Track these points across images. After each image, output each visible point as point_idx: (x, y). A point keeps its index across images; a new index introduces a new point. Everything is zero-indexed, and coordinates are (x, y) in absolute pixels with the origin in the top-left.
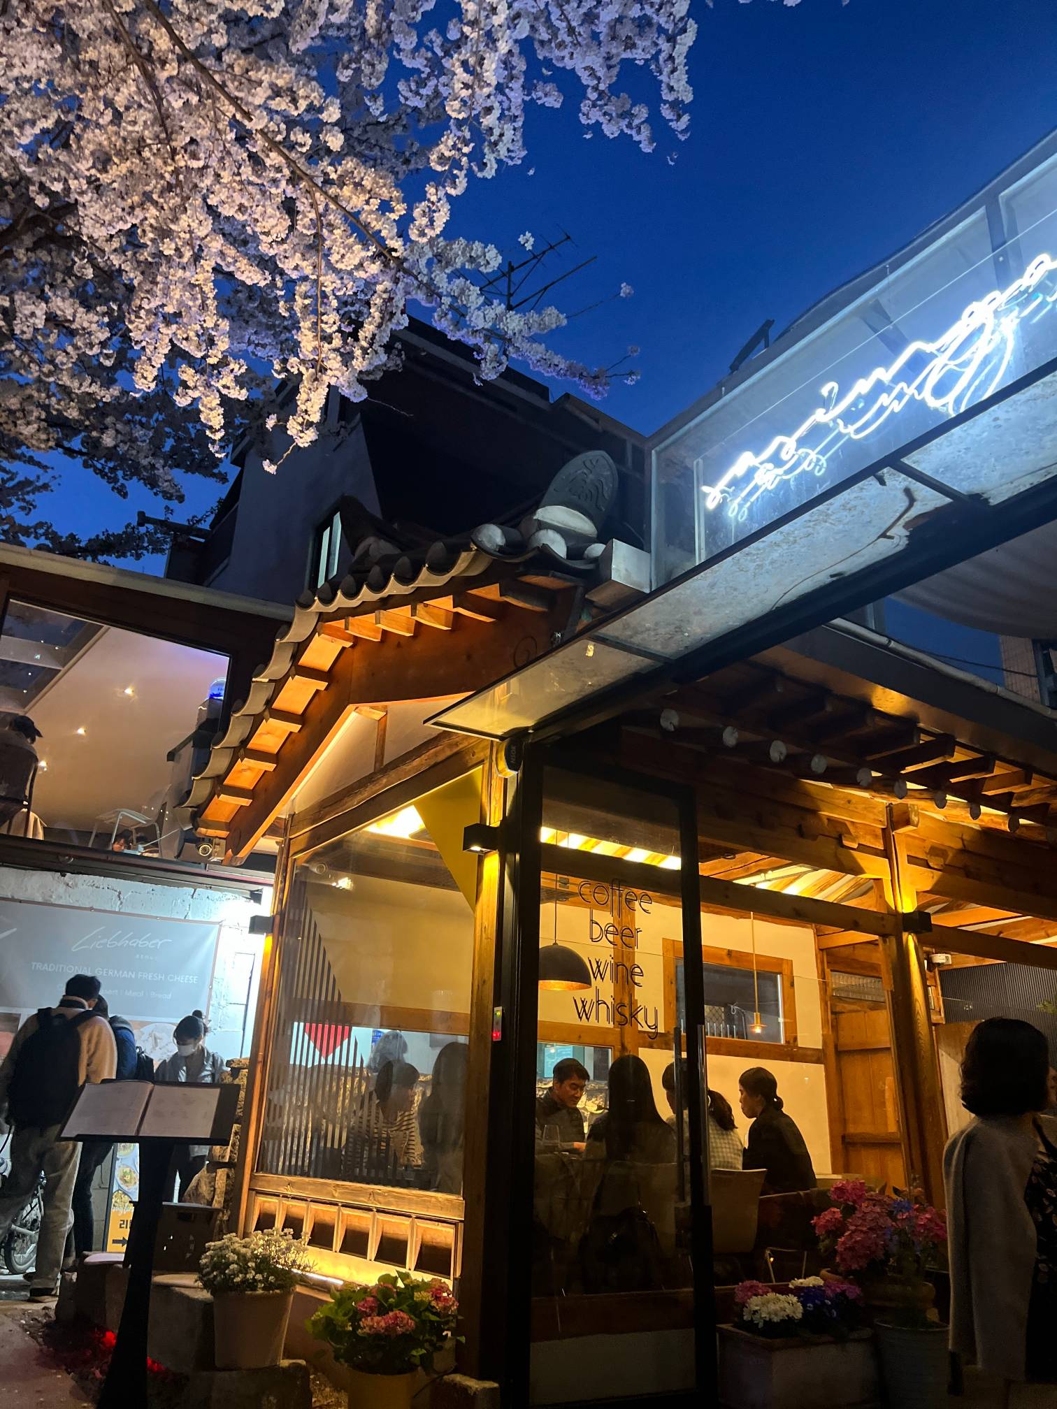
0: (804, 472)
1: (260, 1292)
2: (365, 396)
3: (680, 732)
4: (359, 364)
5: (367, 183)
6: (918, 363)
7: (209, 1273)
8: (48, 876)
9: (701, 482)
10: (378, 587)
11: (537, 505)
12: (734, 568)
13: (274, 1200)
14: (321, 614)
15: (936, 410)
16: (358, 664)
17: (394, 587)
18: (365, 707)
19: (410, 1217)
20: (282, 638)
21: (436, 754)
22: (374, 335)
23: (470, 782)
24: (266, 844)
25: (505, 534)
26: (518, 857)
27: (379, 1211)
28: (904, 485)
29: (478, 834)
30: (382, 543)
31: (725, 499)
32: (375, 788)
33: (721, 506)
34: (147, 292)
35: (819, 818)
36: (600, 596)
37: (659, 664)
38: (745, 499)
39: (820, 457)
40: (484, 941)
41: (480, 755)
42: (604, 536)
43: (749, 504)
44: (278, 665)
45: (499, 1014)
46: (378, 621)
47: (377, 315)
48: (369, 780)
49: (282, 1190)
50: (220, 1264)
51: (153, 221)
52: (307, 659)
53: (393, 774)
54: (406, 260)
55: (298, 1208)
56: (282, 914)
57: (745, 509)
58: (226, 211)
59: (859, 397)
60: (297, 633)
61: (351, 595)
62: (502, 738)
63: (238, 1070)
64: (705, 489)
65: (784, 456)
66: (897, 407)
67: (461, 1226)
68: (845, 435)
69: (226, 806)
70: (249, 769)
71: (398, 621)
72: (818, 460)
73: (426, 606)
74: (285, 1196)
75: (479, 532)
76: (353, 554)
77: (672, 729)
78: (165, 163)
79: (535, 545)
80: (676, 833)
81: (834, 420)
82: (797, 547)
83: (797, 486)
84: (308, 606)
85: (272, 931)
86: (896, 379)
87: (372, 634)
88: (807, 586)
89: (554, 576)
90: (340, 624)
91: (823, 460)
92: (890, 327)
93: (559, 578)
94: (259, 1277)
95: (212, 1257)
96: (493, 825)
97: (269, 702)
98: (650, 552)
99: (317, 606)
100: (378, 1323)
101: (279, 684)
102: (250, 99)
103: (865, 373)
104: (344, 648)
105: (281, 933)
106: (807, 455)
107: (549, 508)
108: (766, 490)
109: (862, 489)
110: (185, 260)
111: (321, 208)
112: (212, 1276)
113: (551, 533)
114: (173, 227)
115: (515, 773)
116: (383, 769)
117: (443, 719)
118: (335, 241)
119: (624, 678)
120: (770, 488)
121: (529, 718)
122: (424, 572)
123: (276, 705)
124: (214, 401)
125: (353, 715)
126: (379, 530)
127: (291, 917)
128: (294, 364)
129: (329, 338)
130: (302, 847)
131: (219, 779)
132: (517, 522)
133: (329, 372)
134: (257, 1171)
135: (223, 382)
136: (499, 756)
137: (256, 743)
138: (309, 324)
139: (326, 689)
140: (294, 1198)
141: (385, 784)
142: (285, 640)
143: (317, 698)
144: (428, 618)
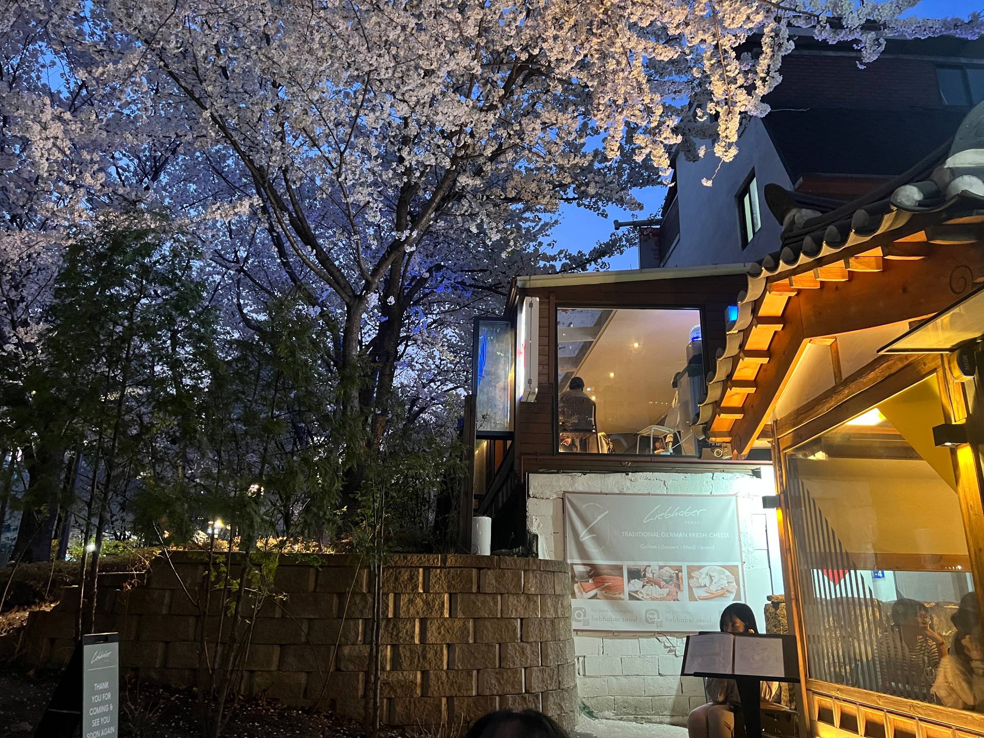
2: (769, 110)
4: (762, 90)
8: (618, 476)
10: (813, 252)
11: (946, 155)
13: (828, 700)
14: (767, 278)
16: (804, 308)
17: (826, 250)
18: (817, 340)
19: (951, 728)
20: (742, 300)
21: (889, 367)
22: (769, 66)
23: (927, 387)
24: (764, 443)
25: (921, 189)
27: (920, 720)
30: (804, 211)
32: (838, 398)
40: (973, 517)
41: (932, 365)
44: (742, 319)
46: (816, 276)
47: (769, 51)
48: (833, 391)
49: (833, 693)
51: (596, 47)
52: (762, 312)
53: (853, 386)
55: (851, 709)
56: (784, 492)
58: (645, 24)
60: (752, 294)
61: (791, 261)
62: (951, 350)
63: (779, 603)
69: (725, 421)
70: (737, 394)
71: (834, 273)
73: (859, 257)
74: (837, 698)
75: (897, 195)
76: (782, 225)
79: (954, 193)
84: (759, 274)
85: (780, 506)
87: (812, 284)
89: (977, 214)
90: (786, 281)
96: (958, 423)
97: (742, 346)
99: (765, 273)
101: (746, 333)
104: (790, 298)
105: (787, 507)
107: (958, 154)
110: (623, 66)
113: (967, 178)
114: (612, 50)
115: (970, 378)
116: (842, 383)
117: (895, 346)
118: (726, 10)
121: (976, 331)
122: (852, 234)
123: (747, 347)
124: (661, 150)
125: (809, 344)
126: (799, 202)
127: (793, 494)
128: (711, 108)
129: (734, 80)
130: (789, 444)
131: (717, 404)
132: (929, 175)
133: (738, 104)
134: (810, 677)
135: (663, 136)
136: (952, 365)
137: (737, 376)
138: (717, 77)
139: (783, 329)
140: (845, 701)
141: (846, 394)
142: (745, 301)
143: (777, 337)
144: (861, 267)
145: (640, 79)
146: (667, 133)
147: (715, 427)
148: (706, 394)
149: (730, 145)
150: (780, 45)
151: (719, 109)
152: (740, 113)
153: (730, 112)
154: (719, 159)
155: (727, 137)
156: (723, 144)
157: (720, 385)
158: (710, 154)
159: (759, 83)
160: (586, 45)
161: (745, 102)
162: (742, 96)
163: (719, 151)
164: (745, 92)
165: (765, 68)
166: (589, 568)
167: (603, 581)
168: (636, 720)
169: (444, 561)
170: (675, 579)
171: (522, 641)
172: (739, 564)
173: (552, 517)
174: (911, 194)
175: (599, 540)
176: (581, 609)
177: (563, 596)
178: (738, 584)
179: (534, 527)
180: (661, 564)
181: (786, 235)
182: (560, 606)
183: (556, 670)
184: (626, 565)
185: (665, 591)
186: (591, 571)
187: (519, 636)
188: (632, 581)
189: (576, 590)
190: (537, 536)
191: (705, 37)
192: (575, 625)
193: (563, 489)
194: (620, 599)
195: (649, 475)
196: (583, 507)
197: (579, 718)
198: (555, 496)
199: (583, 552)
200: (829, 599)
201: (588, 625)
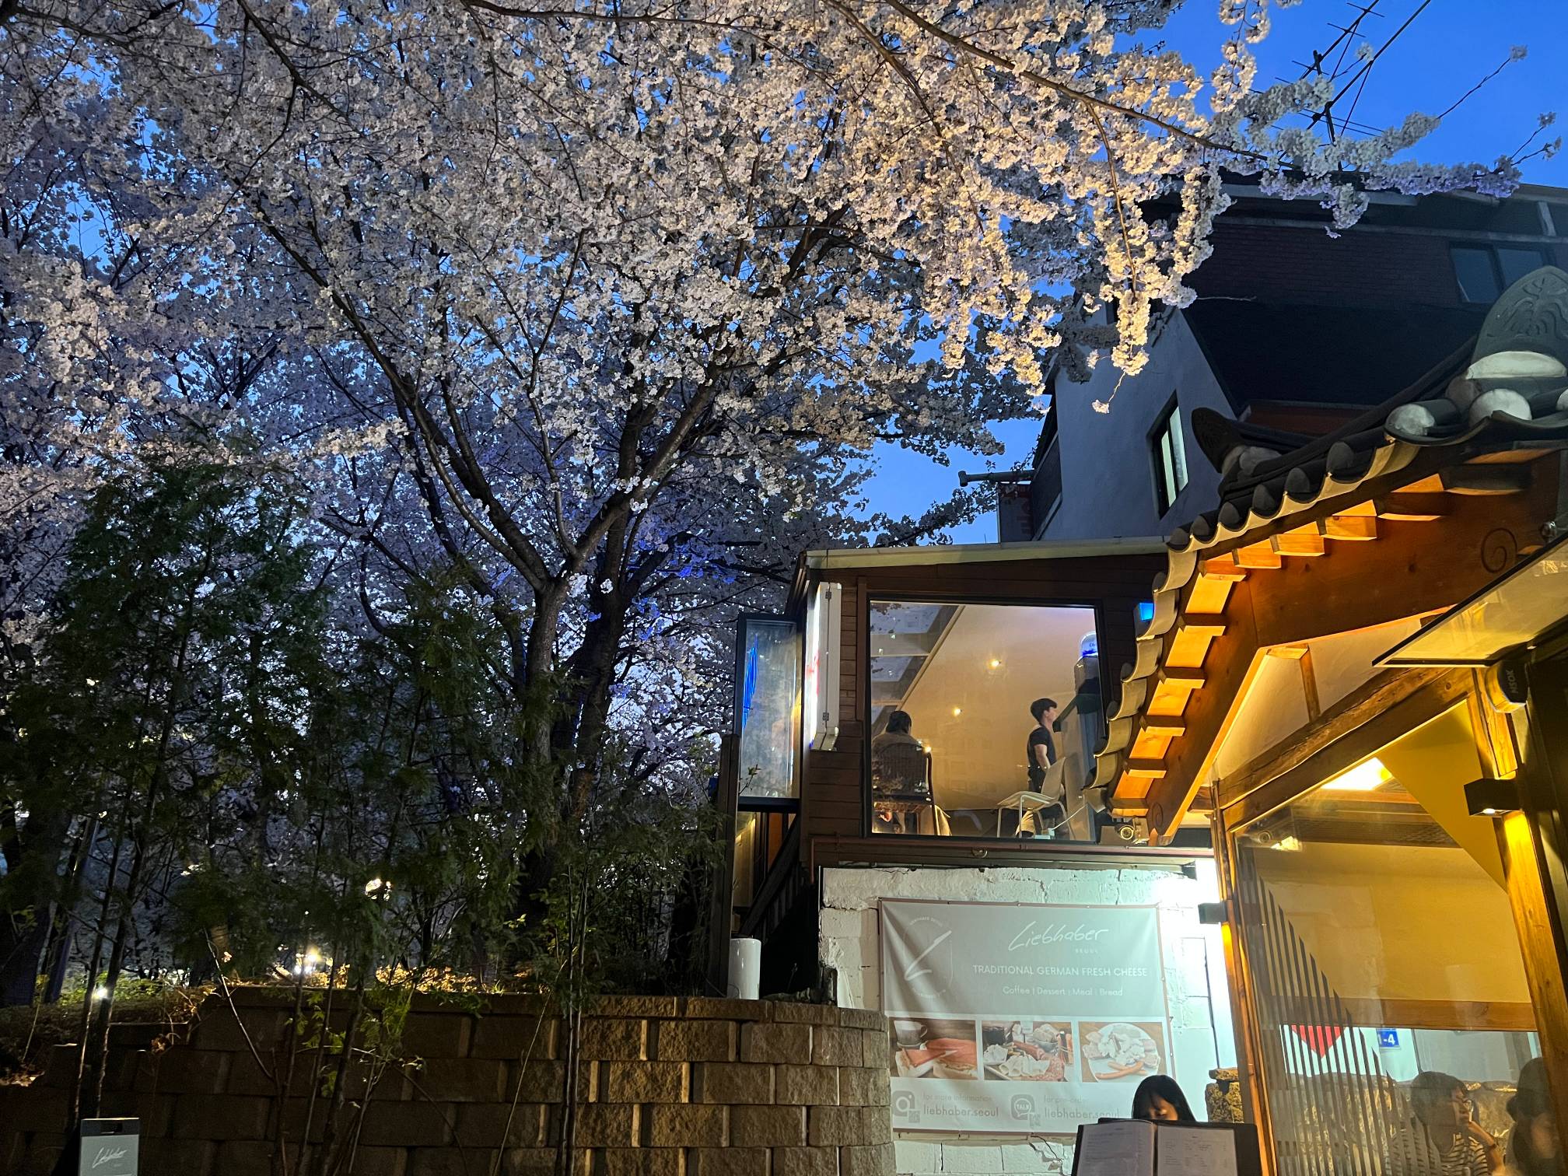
2: (1195, 297)
4: (1183, 267)
8: (968, 873)
10: (1268, 510)
11: (1467, 361)
14: (1199, 552)
16: (1257, 600)
17: (1289, 507)
18: (1278, 649)
20: (1160, 587)
21: (1392, 692)
22: (1193, 230)
23: (1453, 723)
24: (1197, 818)
25: (1429, 410)
26: (1556, 814)
29: (1487, 792)
30: (1254, 450)
32: (1316, 742)
40: (1534, 930)
41: (1460, 687)
44: (1163, 617)
46: (1275, 548)
47: (1192, 208)
48: (1307, 732)
51: (929, 200)
52: (1193, 605)
53: (1337, 723)
54: (1213, 135)
56: (1233, 898)
58: (1005, 165)
60: (1175, 580)
61: (1233, 526)
62: (1487, 662)
69: (1137, 782)
70: (1155, 737)
71: (1303, 542)
73: (1337, 518)
75: (1395, 418)
76: (1220, 471)
78: (934, 143)
79: (1482, 415)
84: (1185, 546)
85: (1227, 919)
87: (1269, 562)
89: (1520, 447)
90: (1228, 557)
93: (1529, 447)
96: (1504, 778)
97: (1161, 661)
99: (1195, 544)
101: (1167, 638)
102: (1008, 47)
104: (1235, 584)
105: (1238, 921)
107: (1485, 360)
110: (971, 228)
111: (1103, 121)
113: (1501, 394)
114: (954, 203)
115: (1519, 706)
116: (1320, 718)
117: (1401, 654)
121: (1525, 632)
122: (1328, 480)
123: (1170, 662)
124: (1028, 357)
125: (1267, 658)
126: (1245, 436)
127: (1247, 901)
128: (1106, 292)
129: (1140, 251)
130: (1239, 818)
131: (1123, 753)
132: (1444, 390)
133: (1148, 287)
135: (1032, 336)
136: (1490, 686)
137: (1155, 708)
138: (1115, 245)
139: (1225, 633)
141: (1327, 736)
142: (1164, 589)
143: (1215, 646)
144: (1343, 532)
145: (996, 248)
146: (1038, 331)
147: (1121, 791)
148: (1107, 738)
149: (1135, 350)
150: (1209, 200)
151: (1117, 294)
152: (1151, 301)
153: (1135, 299)
154: (1119, 371)
155: (1130, 337)
156: (1126, 347)
157: (1128, 723)
158: (1106, 363)
159: (1177, 256)
160: (914, 197)
161: (1159, 286)
162: (1152, 275)
163: (1118, 358)
164: (1157, 269)
165: (1187, 233)
166: (919, 1026)
167: (943, 1048)
169: (683, 1008)
170: (1059, 1045)
171: (808, 1144)
172: (1163, 1020)
173: (860, 940)
174: (1416, 418)
175: (935, 979)
176: (906, 1094)
177: (877, 1069)
178: (1162, 1054)
179: (832, 954)
180: (1038, 1019)
181: (1227, 487)
182: (871, 1086)
184: (981, 1020)
185: (1043, 1065)
186: (922, 1030)
187: (804, 1136)
188: (990, 1048)
189: (899, 1063)
190: (835, 972)
191: (1096, 186)
192: (896, 1122)
193: (879, 894)
194: (971, 1077)
195: (1017, 871)
196: (910, 924)
198: (865, 905)
199: (910, 1000)
200: (1309, 1075)
201: (918, 1121)
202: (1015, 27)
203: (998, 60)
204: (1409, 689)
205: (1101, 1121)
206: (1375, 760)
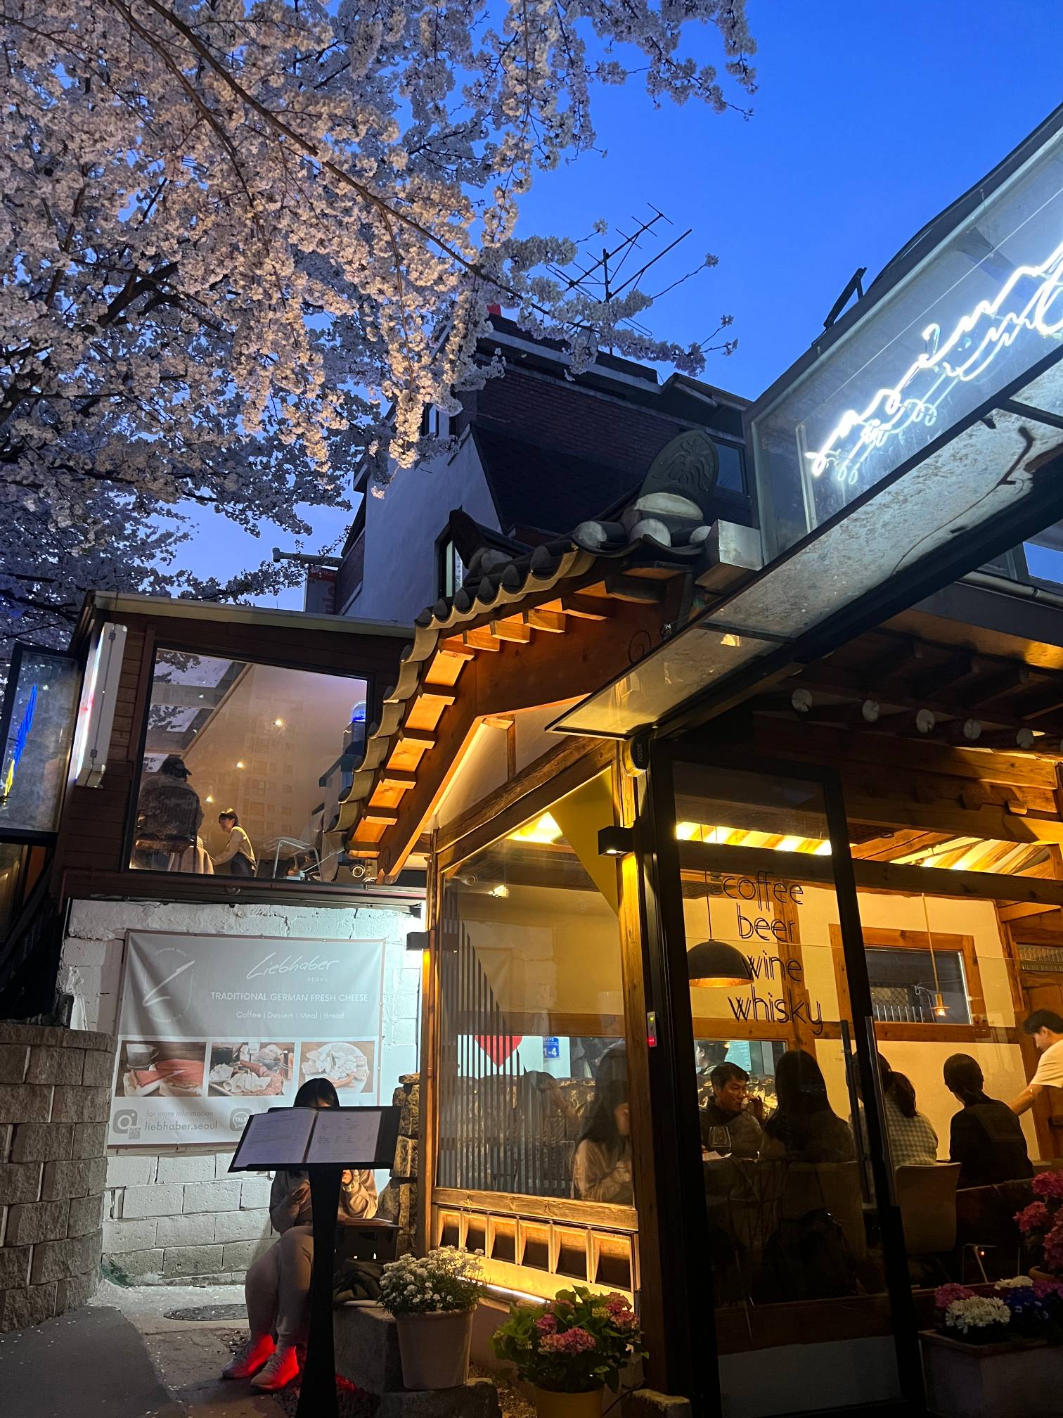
0: (913, 422)
1: (439, 1312)
2: (460, 408)
3: (815, 711)
4: (448, 378)
5: (435, 196)
6: (1027, 288)
7: (388, 1295)
8: (219, 908)
9: (805, 447)
10: (488, 599)
11: (636, 496)
12: (845, 536)
13: (456, 1213)
14: (440, 631)
15: (1050, 338)
16: (481, 678)
17: (503, 597)
18: (492, 718)
19: (586, 1228)
20: (406, 660)
21: (565, 759)
22: (461, 347)
23: (600, 783)
24: (418, 861)
25: (605, 529)
26: (655, 857)
27: (556, 1223)
28: (1018, 425)
29: (613, 837)
30: (493, 552)
31: (831, 463)
32: (510, 797)
33: (828, 472)
34: (246, 338)
35: (981, 785)
36: (710, 581)
37: (779, 645)
38: (854, 461)
39: (930, 406)
40: (631, 946)
41: (607, 756)
42: (709, 519)
43: (857, 466)
44: (406, 685)
45: (652, 1019)
46: (493, 632)
47: (461, 326)
48: (505, 789)
49: (462, 1204)
50: (399, 1286)
51: (241, 269)
52: (432, 676)
53: (526, 782)
54: (482, 266)
55: (479, 1221)
56: (435, 928)
57: (855, 471)
58: (307, 248)
59: (964, 336)
60: (418, 652)
61: (465, 609)
62: (627, 736)
63: (412, 1084)
64: (809, 455)
65: (889, 410)
66: (1007, 340)
67: (636, 1236)
68: (954, 378)
69: (374, 826)
70: (391, 789)
71: (513, 629)
72: (927, 409)
73: (538, 611)
74: (466, 1210)
75: (579, 531)
76: (467, 567)
77: (806, 709)
78: (246, 212)
79: (637, 537)
80: (823, 816)
81: (939, 364)
82: (909, 506)
83: (906, 440)
84: (428, 624)
85: (429, 946)
86: (1003, 311)
87: (490, 645)
88: (927, 545)
89: (659, 566)
90: (459, 638)
91: (933, 409)
92: (991, 255)
93: (665, 567)
94: (437, 1297)
95: (390, 1278)
96: (627, 826)
97: (402, 722)
98: (759, 528)
99: (435, 623)
100: (558, 1341)
101: (408, 703)
102: (313, 133)
103: (966, 308)
104: (466, 662)
105: (437, 948)
106: (915, 405)
107: (650, 497)
108: (876, 448)
109: (971, 436)
110: (274, 301)
111: (395, 230)
112: (391, 1297)
113: (652, 522)
114: (258, 272)
115: (642, 771)
116: (516, 778)
117: (564, 723)
118: (412, 259)
119: (745, 663)
120: (879, 445)
121: (652, 713)
122: (530, 578)
123: (409, 724)
124: (317, 434)
125: (483, 727)
126: (488, 540)
128: (387, 387)
129: (418, 357)
130: (448, 861)
131: (364, 801)
132: (617, 516)
133: (422, 391)
134: (438, 1185)
136: (626, 755)
137: (393, 763)
138: (396, 346)
139: (454, 703)
140: (474, 1211)
141: (519, 792)
142: (409, 660)
143: (446, 713)
144: (541, 623)
147: (359, 835)
148: (351, 787)
149: (407, 446)
150: (476, 324)
151: (397, 392)
152: (424, 404)
153: (411, 400)
154: (395, 462)
155: (405, 433)
156: (401, 442)
157: (371, 775)
158: (384, 453)
159: (447, 366)
161: (431, 392)
162: (426, 381)
163: (394, 450)
164: (430, 375)
165: (455, 347)
166: (152, 1048)
167: (172, 1068)
168: (194, 1283)
170: (281, 1063)
171: (10, 1161)
172: (376, 1039)
173: (102, 968)
174: (593, 532)
175: (173, 1006)
176: (129, 1112)
177: (96, 1087)
178: (371, 1069)
179: (68, 982)
180: (265, 1040)
181: (469, 581)
182: (88, 1103)
183: (65, 1209)
184: (212, 1041)
185: (265, 1081)
186: (154, 1052)
187: (6, 1153)
188: (217, 1067)
189: (126, 1083)
190: (71, 999)
191: (385, 287)
192: (113, 1138)
193: (127, 926)
194: (195, 1095)
195: (265, 908)
196: (154, 953)
197: (99, 1286)
198: (111, 936)
199: (146, 1024)
200: (477, 1077)
201: (138, 1137)
202: (319, 116)
203: (304, 145)
204: (577, 756)
205: (272, 1110)
206: (548, 813)
